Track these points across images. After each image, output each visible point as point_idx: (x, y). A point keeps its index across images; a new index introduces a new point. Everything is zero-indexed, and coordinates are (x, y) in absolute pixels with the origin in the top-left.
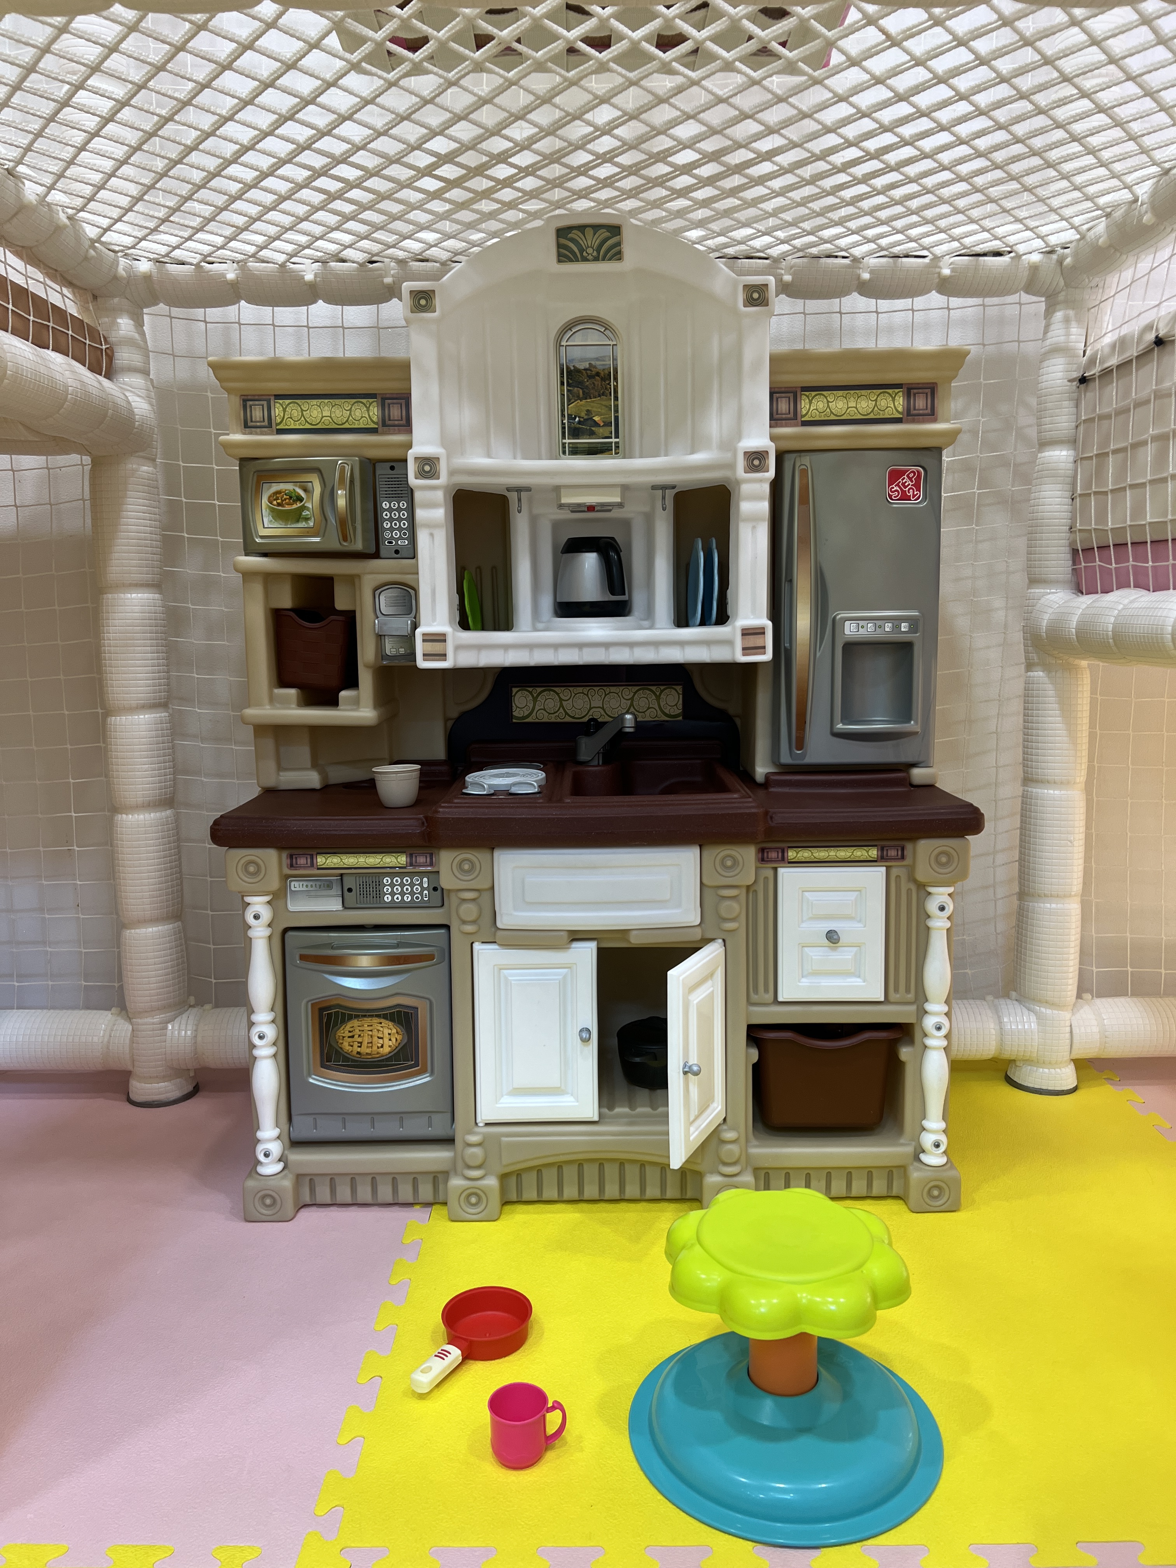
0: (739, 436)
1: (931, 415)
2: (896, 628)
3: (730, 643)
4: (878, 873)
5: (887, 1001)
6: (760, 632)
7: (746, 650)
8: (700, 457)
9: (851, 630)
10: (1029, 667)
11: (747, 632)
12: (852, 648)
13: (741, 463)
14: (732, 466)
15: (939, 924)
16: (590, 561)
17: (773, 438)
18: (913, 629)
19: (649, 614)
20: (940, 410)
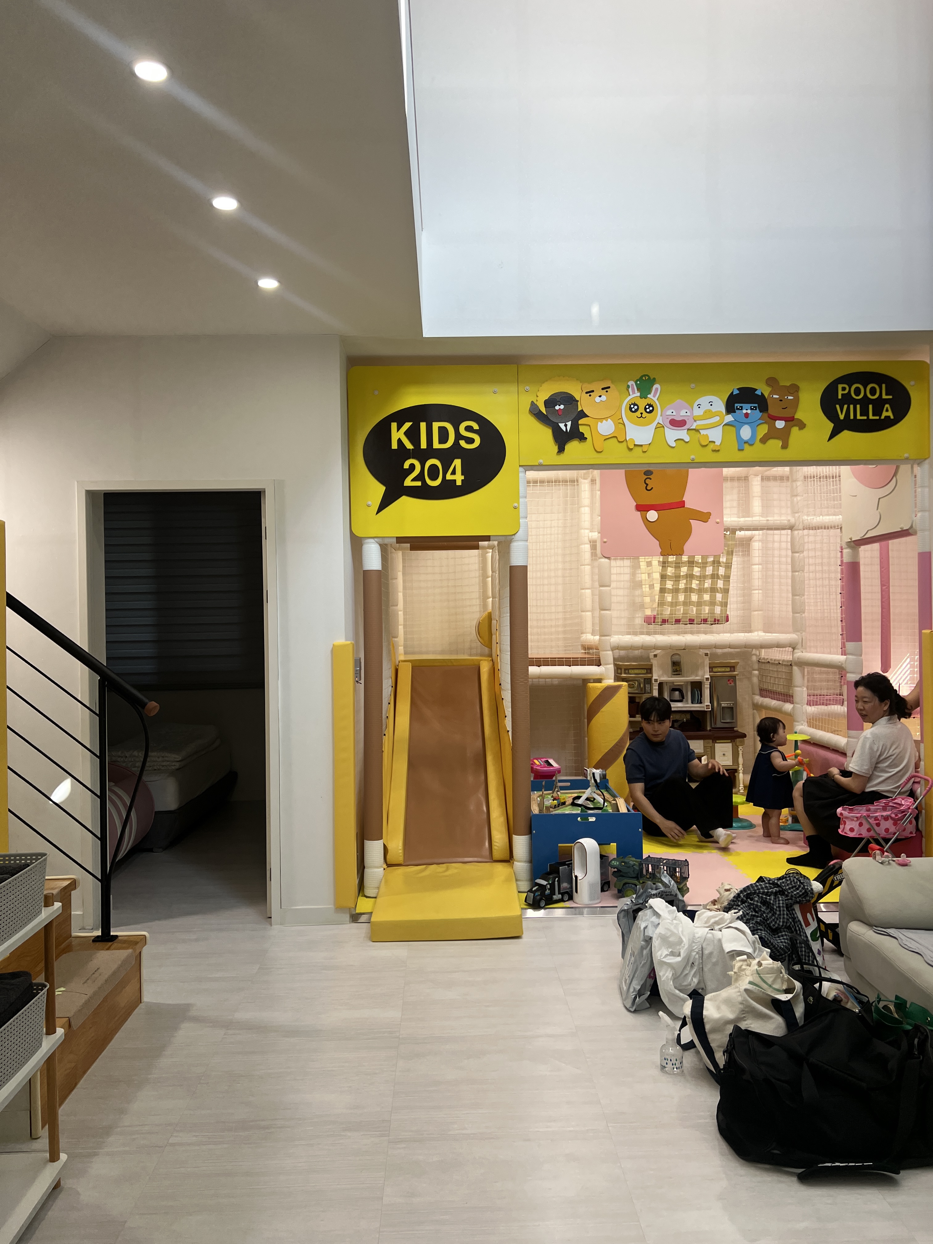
0: (704, 675)
1: (734, 671)
2: (730, 705)
3: (704, 707)
4: (731, 744)
5: (733, 765)
6: (709, 705)
7: (707, 709)
8: (697, 678)
9: (723, 705)
10: (753, 710)
11: (707, 706)
12: (723, 708)
13: (705, 679)
14: (704, 680)
15: (741, 752)
16: (677, 693)
17: (710, 675)
18: (733, 705)
19: (687, 701)
20: (736, 670)
